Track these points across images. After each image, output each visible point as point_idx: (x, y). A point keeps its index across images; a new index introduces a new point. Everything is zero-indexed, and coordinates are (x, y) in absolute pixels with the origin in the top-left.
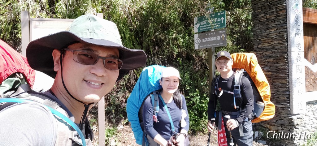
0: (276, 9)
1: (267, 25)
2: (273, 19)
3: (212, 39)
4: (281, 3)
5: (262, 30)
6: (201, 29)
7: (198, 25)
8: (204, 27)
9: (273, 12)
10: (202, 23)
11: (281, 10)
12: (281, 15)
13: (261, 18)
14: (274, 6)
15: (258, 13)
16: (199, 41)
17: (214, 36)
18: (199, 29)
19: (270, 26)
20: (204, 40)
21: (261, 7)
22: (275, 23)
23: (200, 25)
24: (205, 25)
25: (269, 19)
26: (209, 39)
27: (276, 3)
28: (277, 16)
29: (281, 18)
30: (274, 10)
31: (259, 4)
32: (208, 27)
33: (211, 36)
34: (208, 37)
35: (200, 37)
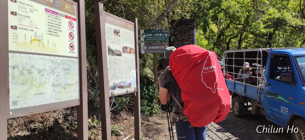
0: (188, 34)
1: (183, 42)
2: (186, 40)
3: (158, 47)
4: (192, 31)
5: (179, 45)
6: (147, 39)
7: (144, 36)
8: (150, 38)
9: (186, 35)
10: (148, 35)
11: (191, 35)
12: (191, 38)
13: (178, 37)
14: (188, 32)
15: (176, 34)
16: (145, 48)
17: (159, 46)
18: (145, 39)
19: (184, 43)
20: (150, 48)
21: (179, 31)
22: (187, 42)
23: (147, 36)
24: (150, 36)
25: (184, 39)
26: (155, 47)
27: (189, 30)
28: (189, 38)
29: (192, 39)
30: (187, 34)
31: (177, 29)
32: (154, 38)
33: (156, 45)
34: (154, 46)
35: (146, 45)
